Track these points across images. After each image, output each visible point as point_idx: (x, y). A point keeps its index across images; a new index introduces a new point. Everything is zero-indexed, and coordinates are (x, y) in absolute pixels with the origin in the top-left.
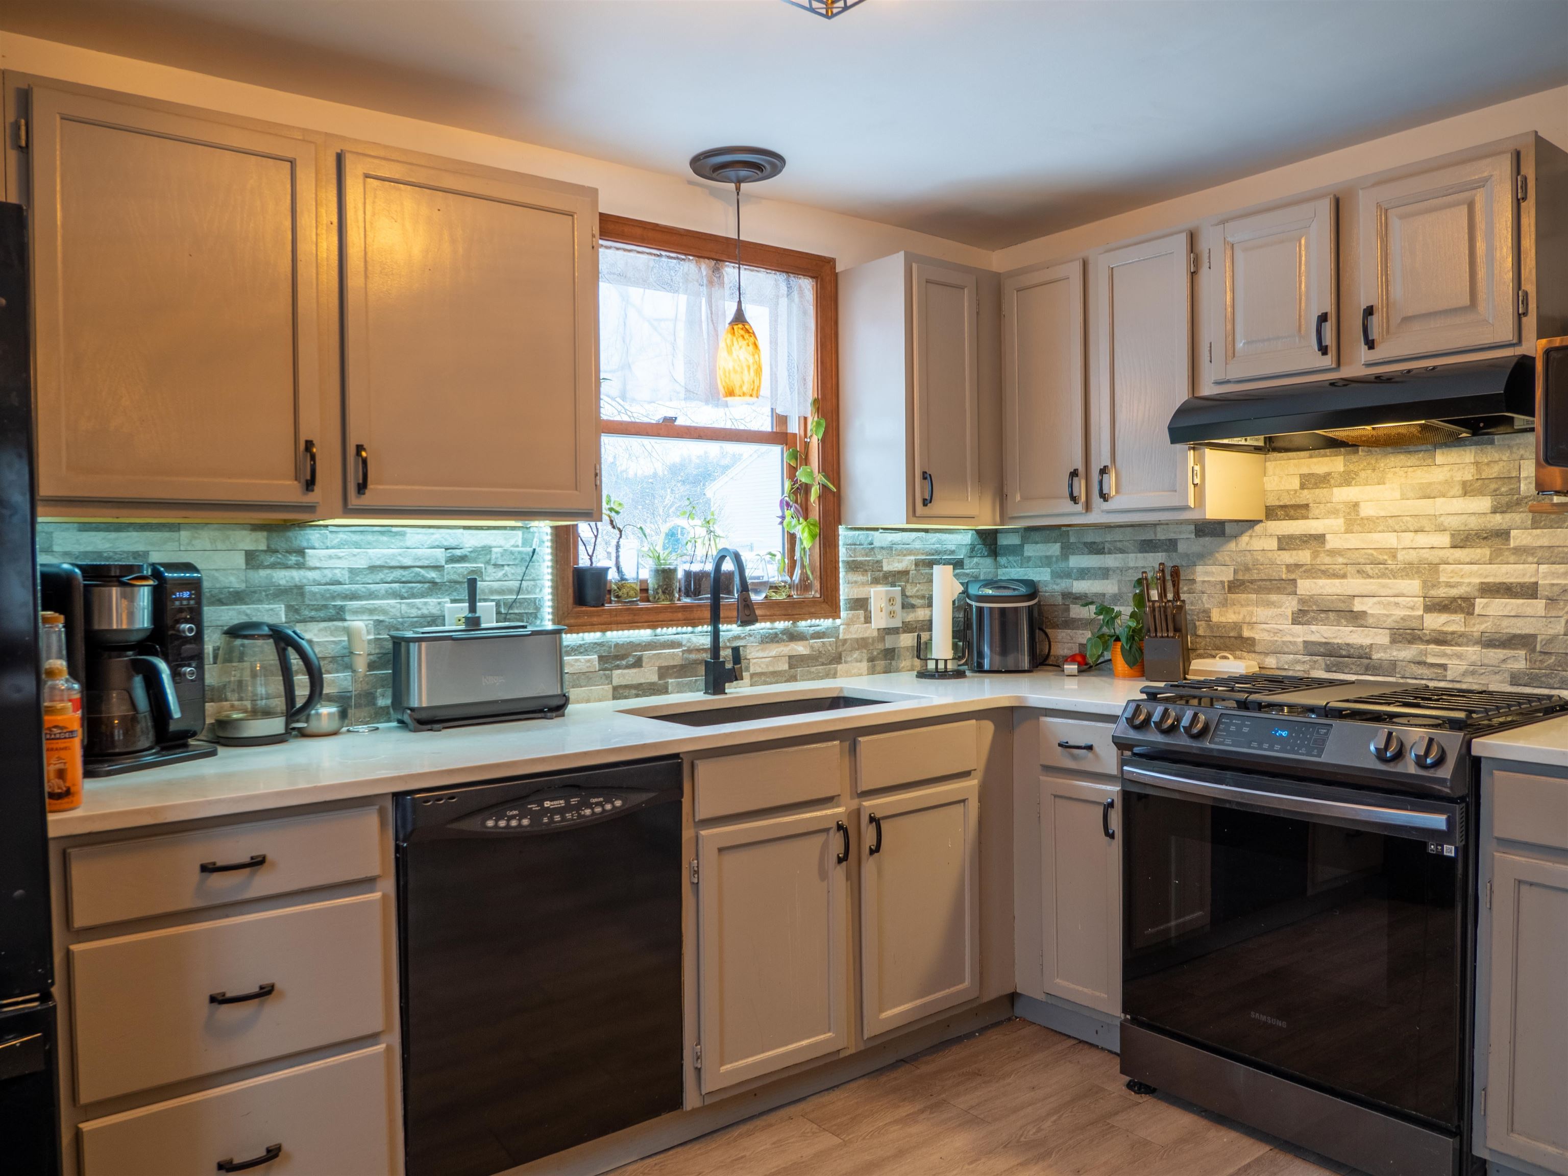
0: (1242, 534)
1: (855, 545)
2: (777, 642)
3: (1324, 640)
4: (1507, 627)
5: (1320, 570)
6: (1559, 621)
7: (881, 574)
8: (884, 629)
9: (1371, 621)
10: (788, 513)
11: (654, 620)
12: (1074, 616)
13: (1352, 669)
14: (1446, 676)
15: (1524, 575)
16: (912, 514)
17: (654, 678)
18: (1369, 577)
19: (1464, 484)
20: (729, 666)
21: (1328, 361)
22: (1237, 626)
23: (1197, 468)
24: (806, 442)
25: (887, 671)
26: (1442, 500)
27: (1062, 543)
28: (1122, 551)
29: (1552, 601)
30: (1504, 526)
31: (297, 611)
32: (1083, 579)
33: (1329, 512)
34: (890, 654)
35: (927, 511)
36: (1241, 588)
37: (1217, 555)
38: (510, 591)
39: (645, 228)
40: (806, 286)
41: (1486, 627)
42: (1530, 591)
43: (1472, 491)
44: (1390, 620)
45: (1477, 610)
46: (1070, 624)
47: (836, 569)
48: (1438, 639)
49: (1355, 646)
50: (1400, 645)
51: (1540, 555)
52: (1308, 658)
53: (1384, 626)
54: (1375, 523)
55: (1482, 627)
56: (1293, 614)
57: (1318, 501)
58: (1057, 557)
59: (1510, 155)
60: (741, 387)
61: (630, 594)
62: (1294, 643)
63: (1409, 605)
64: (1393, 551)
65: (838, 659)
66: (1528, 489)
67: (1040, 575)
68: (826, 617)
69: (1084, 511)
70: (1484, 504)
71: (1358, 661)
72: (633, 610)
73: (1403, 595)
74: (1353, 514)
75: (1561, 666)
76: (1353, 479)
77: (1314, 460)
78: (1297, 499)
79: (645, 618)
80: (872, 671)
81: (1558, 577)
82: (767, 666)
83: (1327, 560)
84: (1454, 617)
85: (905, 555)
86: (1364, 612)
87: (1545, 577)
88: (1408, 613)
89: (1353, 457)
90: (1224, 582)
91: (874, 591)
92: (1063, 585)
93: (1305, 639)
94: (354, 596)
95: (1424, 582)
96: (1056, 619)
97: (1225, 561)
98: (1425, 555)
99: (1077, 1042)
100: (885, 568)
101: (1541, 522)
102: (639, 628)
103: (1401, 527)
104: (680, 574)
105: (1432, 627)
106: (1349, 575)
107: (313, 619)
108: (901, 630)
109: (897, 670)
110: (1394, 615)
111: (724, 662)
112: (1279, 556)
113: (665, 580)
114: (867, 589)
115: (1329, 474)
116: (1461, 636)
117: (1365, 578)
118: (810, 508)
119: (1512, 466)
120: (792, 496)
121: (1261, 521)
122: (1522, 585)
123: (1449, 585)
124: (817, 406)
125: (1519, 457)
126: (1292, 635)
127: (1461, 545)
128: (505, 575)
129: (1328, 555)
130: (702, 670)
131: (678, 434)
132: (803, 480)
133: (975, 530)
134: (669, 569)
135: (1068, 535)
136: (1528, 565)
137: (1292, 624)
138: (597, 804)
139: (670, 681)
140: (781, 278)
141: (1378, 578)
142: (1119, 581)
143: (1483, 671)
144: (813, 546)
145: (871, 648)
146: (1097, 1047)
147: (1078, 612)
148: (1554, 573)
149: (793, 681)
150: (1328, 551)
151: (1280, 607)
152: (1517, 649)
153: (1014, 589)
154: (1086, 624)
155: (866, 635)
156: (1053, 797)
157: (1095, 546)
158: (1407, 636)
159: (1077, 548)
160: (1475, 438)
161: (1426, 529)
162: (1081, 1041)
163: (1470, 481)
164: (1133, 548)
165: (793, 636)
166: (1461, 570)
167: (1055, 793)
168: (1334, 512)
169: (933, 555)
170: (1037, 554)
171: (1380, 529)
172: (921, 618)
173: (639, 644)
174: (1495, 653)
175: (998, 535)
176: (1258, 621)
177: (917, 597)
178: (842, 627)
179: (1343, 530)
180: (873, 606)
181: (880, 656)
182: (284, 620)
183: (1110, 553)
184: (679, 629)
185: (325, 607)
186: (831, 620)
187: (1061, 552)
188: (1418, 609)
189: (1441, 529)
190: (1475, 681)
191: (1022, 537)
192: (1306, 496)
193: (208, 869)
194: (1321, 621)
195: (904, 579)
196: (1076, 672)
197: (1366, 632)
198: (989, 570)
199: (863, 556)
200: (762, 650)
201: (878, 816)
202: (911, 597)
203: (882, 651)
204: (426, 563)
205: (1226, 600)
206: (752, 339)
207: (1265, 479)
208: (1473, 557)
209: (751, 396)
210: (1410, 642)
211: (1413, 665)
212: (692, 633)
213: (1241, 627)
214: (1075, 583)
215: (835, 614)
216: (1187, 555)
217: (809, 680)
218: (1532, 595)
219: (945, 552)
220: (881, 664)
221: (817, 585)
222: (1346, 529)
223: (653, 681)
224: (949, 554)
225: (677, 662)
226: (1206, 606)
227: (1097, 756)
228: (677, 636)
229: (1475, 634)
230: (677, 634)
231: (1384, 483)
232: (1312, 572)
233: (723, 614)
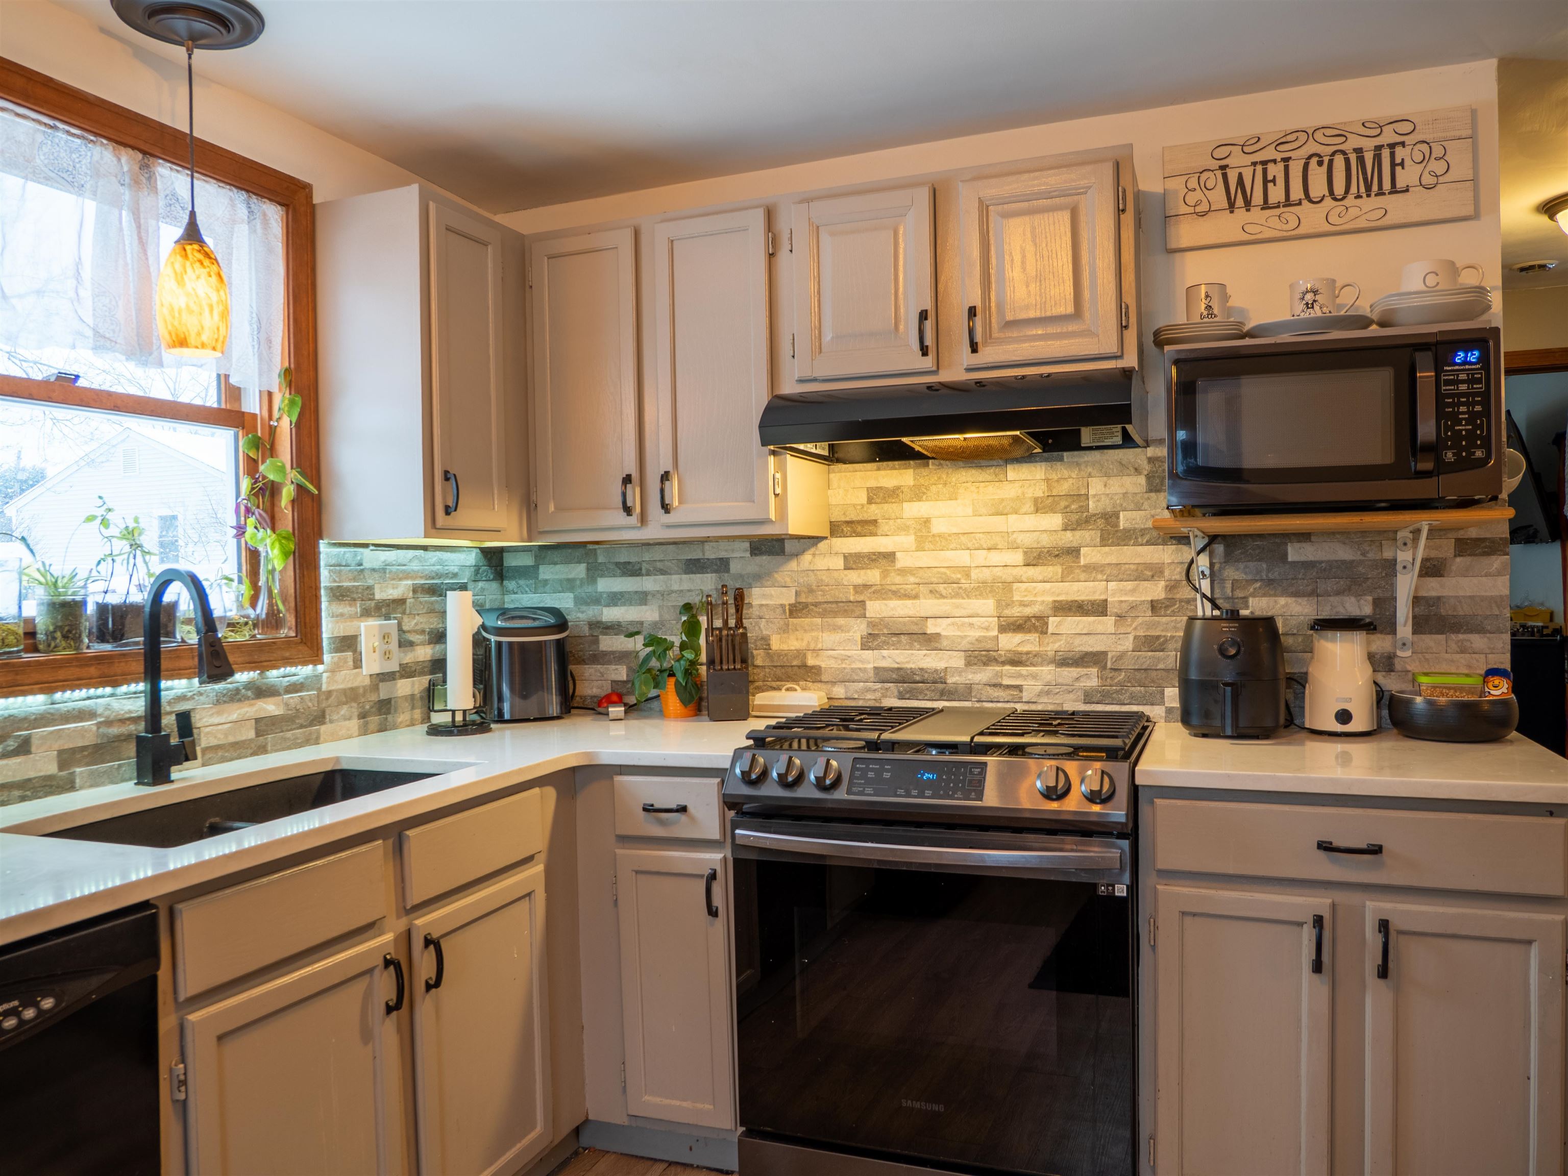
0: (804, 552)
1: (340, 565)
2: (239, 700)
3: (896, 666)
4: (1079, 646)
5: (890, 590)
6: (1127, 637)
7: (373, 604)
8: (378, 674)
9: (945, 643)
10: (251, 521)
11: (51, 679)
12: (604, 649)
13: (926, 695)
14: (1021, 698)
15: (1094, 592)
16: (432, 526)
17: (51, 768)
18: (942, 597)
19: (1036, 500)
20: (174, 741)
21: (928, 363)
22: (801, 654)
23: (778, 476)
24: (270, 426)
25: (382, 729)
26: (1014, 516)
27: (588, 563)
28: (663, 572)
29: (1120, 617)
30: (1075, 544)
32: (615, 605)
33: (898, 528)
34: (385, 707)
35: (450, 521)
36: (804, 611)
37: (776, 576)
39: (30, 79)
40: (274, 214)
41: (1060, 646)
42: (1099, 609)
43: (1044, 508)
44: (964, 642)
45: (1051, 630)
46: (600, 658)
47: (317, 598)
48: (1014, 660)
49: (929, 671)
50: (975, 667)
51: (1108, 572)
52: (879, 685)
53: (959, 648)
54: (947, 540)
55: (1056, 646)
56: (862, 638)
57: (887, 516)
58: (581, 580)
59: (1111, 164)
60: (199, 334)
61: (7, 641)
62: (864, 670)
63: (983, 626)
64: (966, 569)
65: (320, 718)
66: (1096, 507)
67: (564, 602)
68: (305, 663)
69: (639, 525)
70: (1055, 521)
71: (933, 686)
72: (13, 665)
73: (978, 616)
74: (924, 531)
75: (1129, 682)
76: (924, 493)
77: (882, 472)
78: (865, 515)
79: (36, 677)
80: (364, 731)
81: (1126, 594)
82: (226, 736)
83: (898, 579)
84: (1028, 637)
85: (400, 579)
86: (938, 635)
87: (1113, 595)
88: (982, 634)
89: (923, 470)
90: (785, 605)
91: (365, 626)
92: (590, 613)
93: (875, 665)
95: (998, 602)
96: (581, 653)
97: (785, 582)
98: (998, 574)
99: (666, 1165)
100: (378, 596)
101: (1109, 540)
102: (24, 693)
103: (974, 544)
104: (91, 609)
105: (1007, 648)
106: (921, 595)
108: (398, 674)
109: (395, 727)
110: (969, 636)
111: (168, 736)
112: (846, 575)
113: (67, 619)
114: (355, 623)
115: (898, 488)
116: (1035, 656)
117: (938, 598)
118: (278, 516)
119: (1080, 483)
120: (252, 498)
121: (826, 538)
122: (1093, 603)
123: (1023, 604)
124: (288, 379)
125: (1087, 474)
126: (862, 662)
127: (1034, 562)
129: (899, 575)
130: (131, 749)
131: (82, 400)
132: (271, 477)
133: (481, 549)
134: (73, 600)
135: (596, 554)
136: (1097, 583)
137: (862, 649)
139: (78, 770)
140: (240, 197)
141: (951, 598)
142: (659, 606)
143: (1058, 690)
144: (285, 568)
145: (363, 700)
146: (692, 1166)
147: (610, 643)
148: (1122, 590)
149: (262, 753)
150: (898, 570)
151: (849, 631)
152: (1089, 667)
153: (534, 619)
154: (621, 657)
155: (356, 684)
156: (634, 873)
157: (629, 567)
158: (983, 658)
159: (607, 569)
160: (1045, 455)
161: (999, 547)
162: (671, 1164)
163: (1041, 498)
164: (676, 569)
165: (261, 692)
166: (1035, 588)
167: (636, 868)
168: (905, 529)
169: (433, 578)
170: (557, 577)
171: (952, 546)
172: (421, 659)
173: (25, 719)
174: (1069, 672)
175: (505, 554)
176: (824, 648)
177: (416, 632)
178: (325, 675)
179: (914, 548)
180: (364, 645)
181: (374, 710)
183: (648, 574)
184: (92, 691)
186: (310, 667)
187: (587, 574)
188: (993, 630)
189: (1014, 547)
190: (1050, 701)
191: (536, 557)
192: (874, 511)
194: (893, 645)
195: (400, 610)
196: (622, 715)
197: (940, 656)
198: (494, 597)
199: (350, 580)
200: (219, 713)
201: (435, 935)
202: (409, 632)
203: (375, 704)
205: (788, 625)
206: (215, 268)
207: (830, 492)
208: (1046, 574)
209: (214, 349)
210: (985, 664)
211: (988, 688)
212: (112, 695)
213: (805, 654)
214: (606, 611)
215: (316, 658)
216: (741, 576)
217: (283, 749)
218: (1102, 612)
219: (446, 575)
220: (374, 720)
221: (291, 620)
222: (917, 547)
223: (49, 773)
224: (452, 578)
225: (90, 740)
226: (764, 632)
227: (693, 819)
228: (88, 702)
229: (1049, 653)
230: (89, 698)
231: (956, 499)
232: (882, 593)
233: (165, 664)
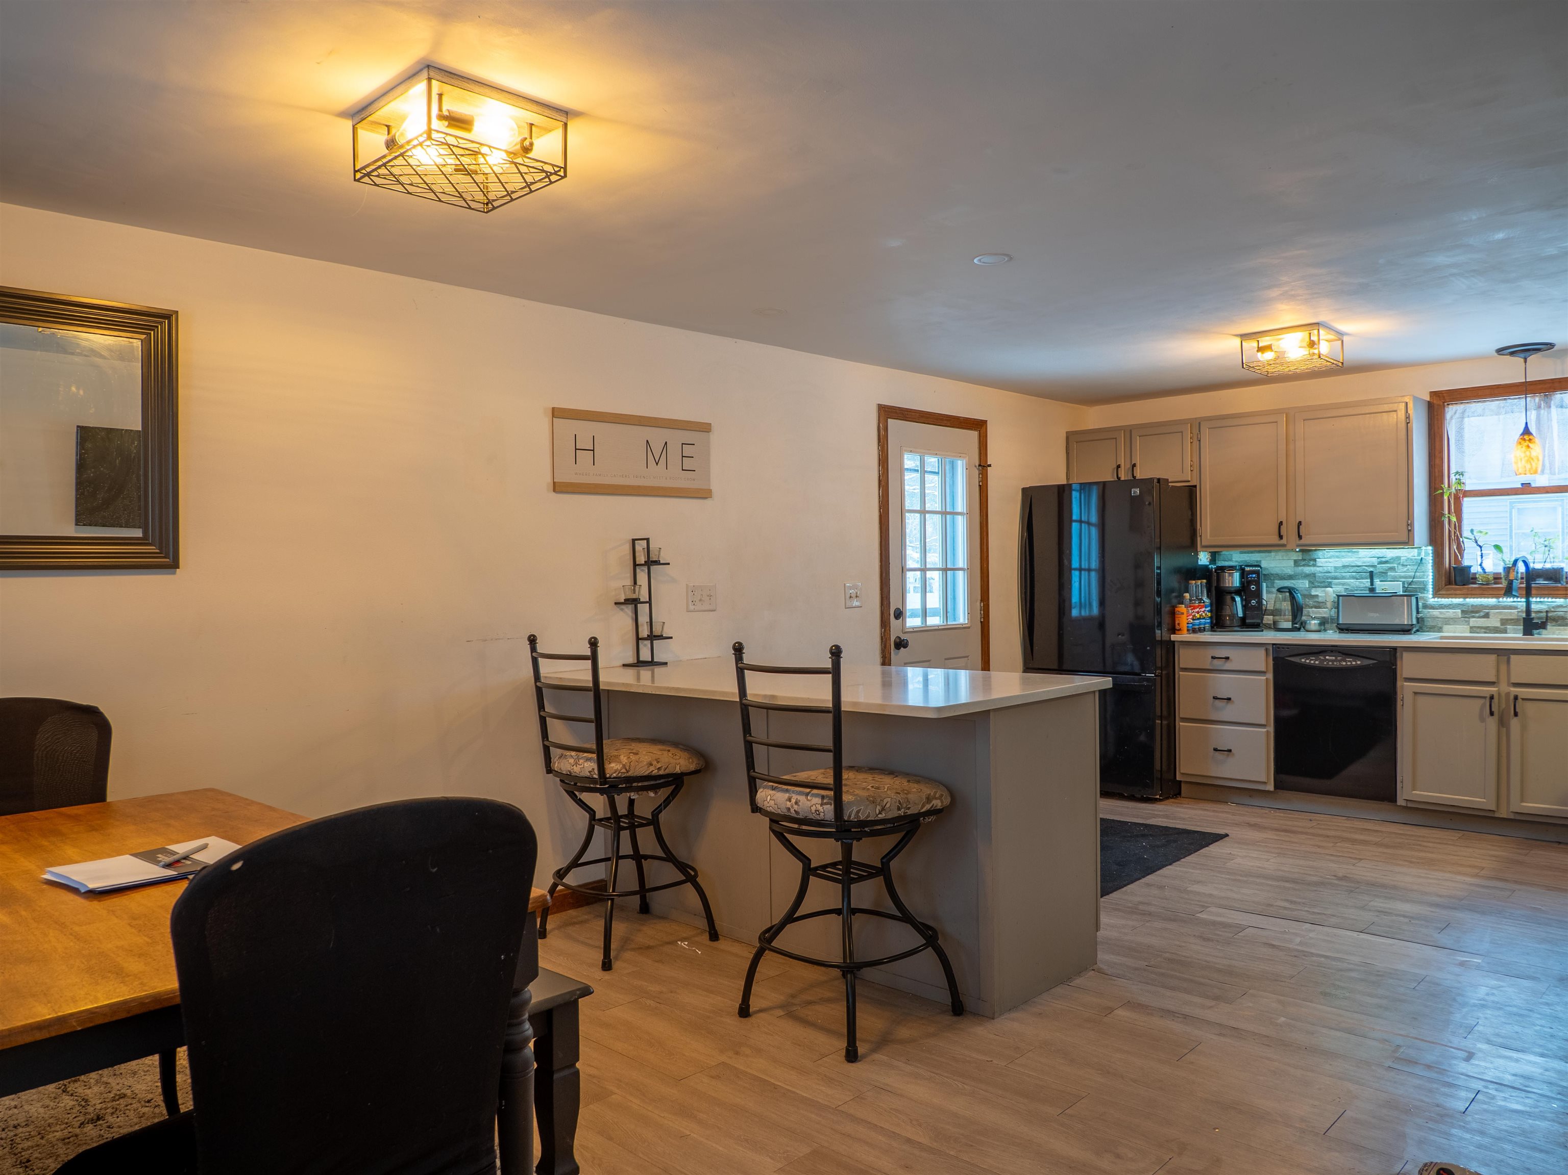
11: (1500, 594)
31: (1313, 583)
38: (1410, 577)
79: (1495, 592)
94: (1336, 578)
102: (1488, 597)
107: (1319, 587)
111: (1533, 618)
128: (1408, 570)
130: (1521, 621)
138: (1349, 661)
173: (1487, 606)
182: (1307, 586)
184: (1510, 599)
185: (1324, 582)
193: (1213, 658)
204: (1368, 564)
212: (1517, 602)
223: (1497, 626)
225: (1509, 617)
228: (1509, 603)
233: (1533, 592)
